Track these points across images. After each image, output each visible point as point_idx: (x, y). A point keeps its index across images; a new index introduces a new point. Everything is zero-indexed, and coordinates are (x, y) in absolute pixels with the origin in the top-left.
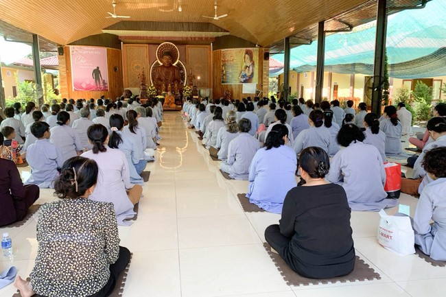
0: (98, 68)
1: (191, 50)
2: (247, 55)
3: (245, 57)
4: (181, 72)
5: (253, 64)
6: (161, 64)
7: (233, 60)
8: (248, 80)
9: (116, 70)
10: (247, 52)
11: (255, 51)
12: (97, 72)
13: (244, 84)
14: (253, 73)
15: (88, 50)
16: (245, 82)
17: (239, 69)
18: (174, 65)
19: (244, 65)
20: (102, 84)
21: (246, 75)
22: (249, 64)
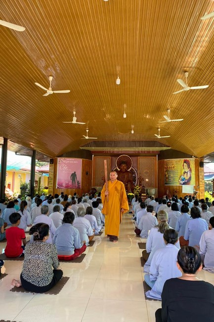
0: (75, 172)
1: (142, 160)
2: (185, 164)
3: (183, 165)
4: (134, 175)
5: (191, 170)
6: (119, 170)
7: (174, 167)
8: (187, 183)
9: (87, 174)
10: (185, 162)
11: (192, 161)
12: (74, 176)
13: (183, 186)
14: (190, 178)
15: (69, 161)
16: (184, 184)
17: (179, 174)
18: (129, 170)
19: (183, 171)
20: (76, 184)
21: (184, 178)
22: (187, 170)
